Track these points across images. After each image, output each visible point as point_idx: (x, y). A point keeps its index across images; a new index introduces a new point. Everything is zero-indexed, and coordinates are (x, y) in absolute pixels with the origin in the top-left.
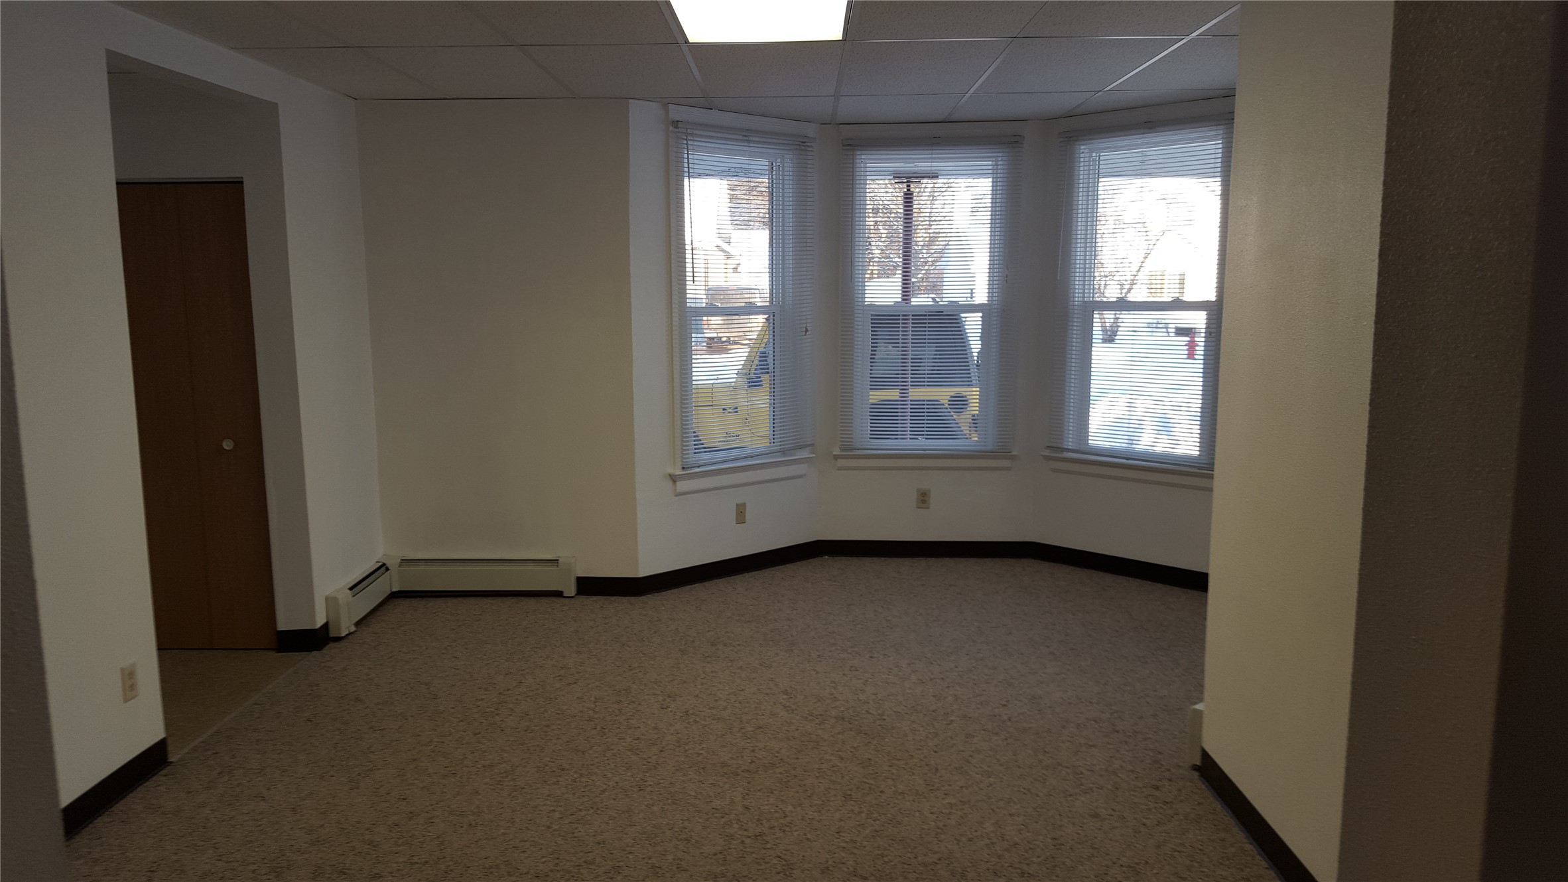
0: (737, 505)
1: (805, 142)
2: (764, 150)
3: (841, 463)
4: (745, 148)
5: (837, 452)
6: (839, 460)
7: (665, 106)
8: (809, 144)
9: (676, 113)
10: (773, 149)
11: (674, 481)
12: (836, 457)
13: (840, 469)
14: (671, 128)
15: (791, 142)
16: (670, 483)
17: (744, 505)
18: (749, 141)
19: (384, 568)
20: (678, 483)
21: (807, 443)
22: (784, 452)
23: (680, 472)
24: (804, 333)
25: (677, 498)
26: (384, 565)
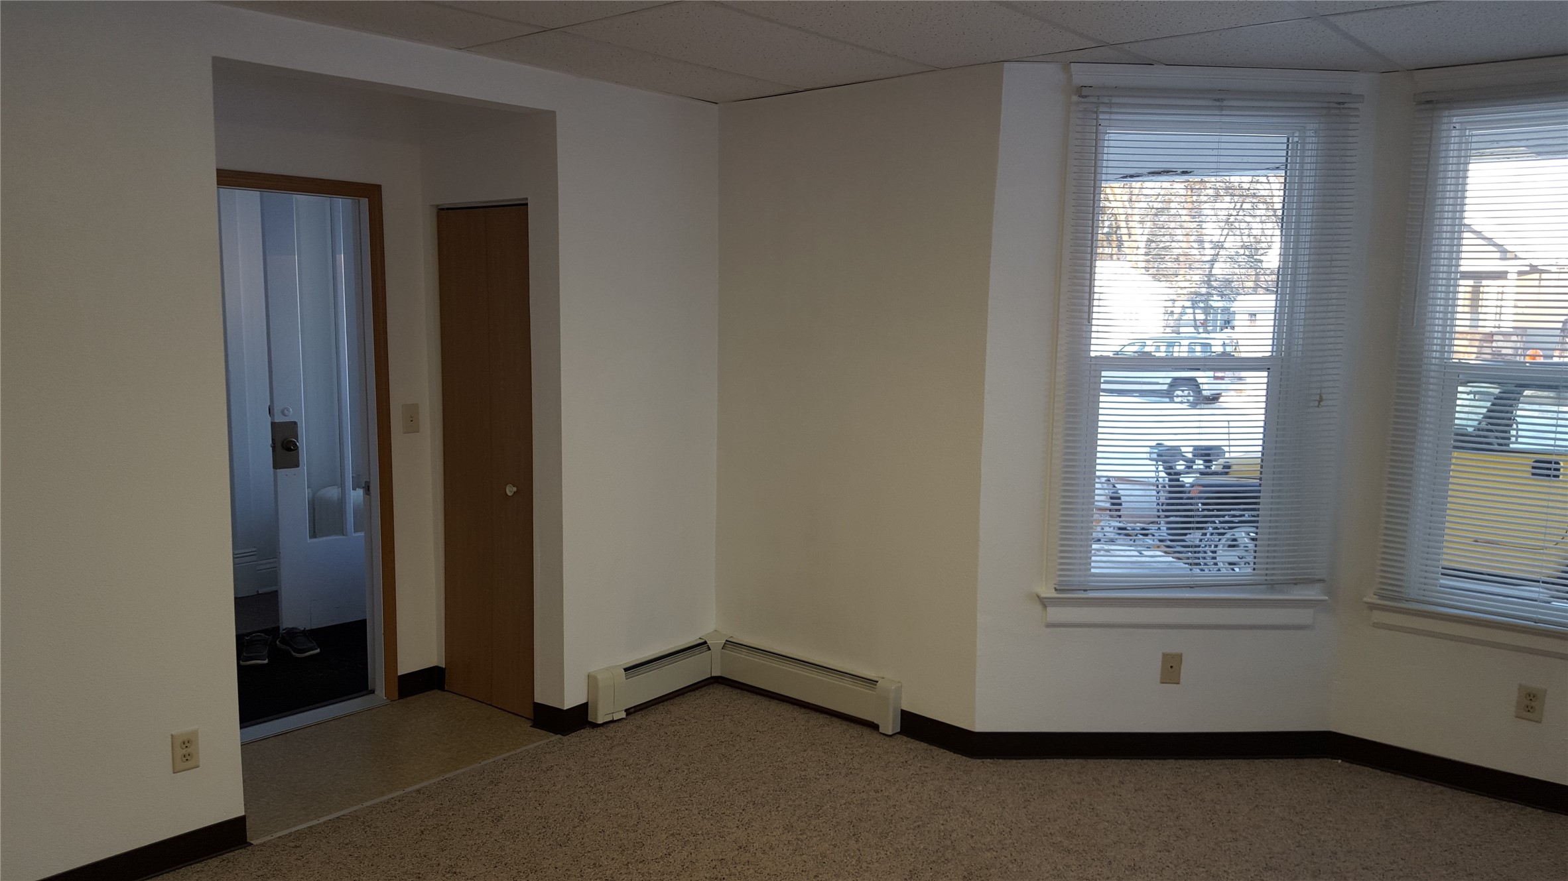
0: (1164, 655)
1: (1343, 103)
2: (1264, 120)
3: (1378, 616)
4: (1217, 119)
5: (1371, 598)
6: (1375, 612)
7: (1066, 66)
8: (1352, 106)
9: (1083, 74)
10: (1279, 116)
11: (1045, 606)
12: (1372, 607)
13: (1377, 625)
14: (1075, 98)
15: (1315, 105)
16: (1039, 607)
17: (1179, 657)
18: (1221, 108)
19: (705, 647)
20: (1048, 609)
21: (1316, 577)
22: (1272, 586)
23: (1054, 594)
24: (1316, 404)
25: (1049, 630)
26: (705, 643)
